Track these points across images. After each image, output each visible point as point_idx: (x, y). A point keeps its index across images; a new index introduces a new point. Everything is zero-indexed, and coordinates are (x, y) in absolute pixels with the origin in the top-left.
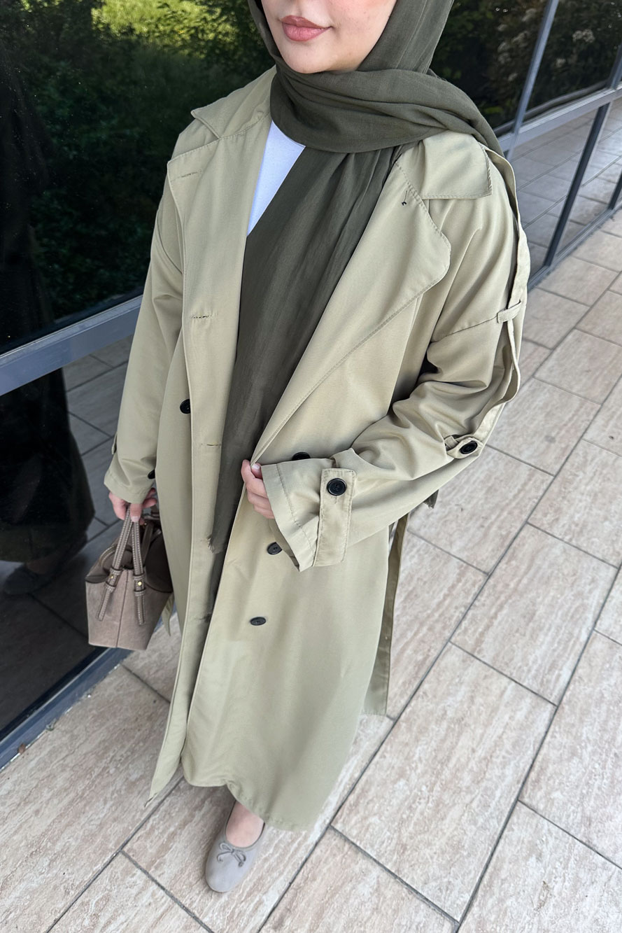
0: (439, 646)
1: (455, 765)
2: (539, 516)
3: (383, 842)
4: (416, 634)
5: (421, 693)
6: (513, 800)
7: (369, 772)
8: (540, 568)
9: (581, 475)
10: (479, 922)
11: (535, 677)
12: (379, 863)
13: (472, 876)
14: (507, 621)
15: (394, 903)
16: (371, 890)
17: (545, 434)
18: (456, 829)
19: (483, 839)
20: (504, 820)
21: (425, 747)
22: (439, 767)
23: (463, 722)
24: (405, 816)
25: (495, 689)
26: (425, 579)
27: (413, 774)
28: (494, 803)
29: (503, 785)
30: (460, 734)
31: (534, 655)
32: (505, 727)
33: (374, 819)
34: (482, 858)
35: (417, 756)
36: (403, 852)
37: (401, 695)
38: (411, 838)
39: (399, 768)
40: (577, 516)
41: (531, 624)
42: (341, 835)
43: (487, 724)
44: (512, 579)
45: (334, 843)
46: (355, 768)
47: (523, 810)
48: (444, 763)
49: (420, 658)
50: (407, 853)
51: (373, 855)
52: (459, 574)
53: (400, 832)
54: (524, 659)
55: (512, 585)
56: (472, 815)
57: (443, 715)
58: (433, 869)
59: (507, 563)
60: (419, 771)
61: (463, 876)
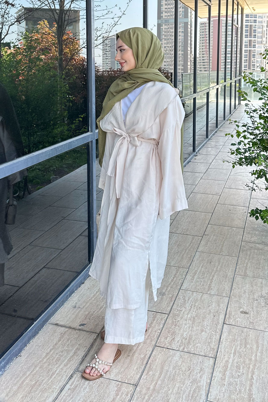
9: (184, 309)
40: (185, 334)
44: (152, 384)
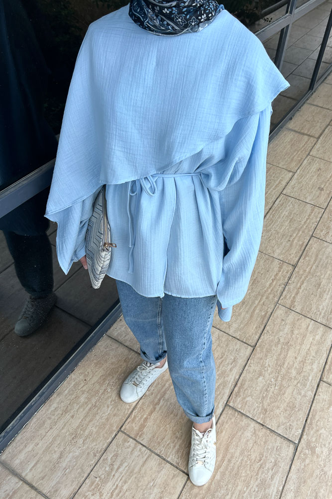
0: (273, 306)
1: (287, 367)
2: (318, 232)
3: (255, 409)
4: (260, 302)
5: (266, 332)
6: (318, 381)
7: (243, 375)
8: (321, 259)
10: (307, 443)
11: (323, 317)
12: (253, 420)
13: (301, 420)
14: (307, 289)
15: (264, 438)
16: (251, 433)
18: (291, 398)
19: (305, 401)
20: (315, 390)
21: (271, 359)
22: (279, 368)
23: (289, 344)
24: (264, 395)
25: (304, 326)
26: (261, 273)
27: (266, 373)
28: (309, 383)
29: (312, 373)
30: (288, 350)
31: (322, 306)
32: (311, 344)
33: (249, 399)
34: (305, 411)
35: (267, 364)
36: (266, 413)
37: (256, 334)
38: (269, 405)
39: (259, 371)
41: (319, 290)
42: (233, 408)
43: (301, 345)
44: (307, 267)
45: (230, 413)
46: (236, 373)
47: (324, 385)
48: (281, 366)
49: (263, 314)
50: (267, 413)
51: (251, 416)
52: (279, 267)
53: (263, 403)
54: (317, 308)
55: (308, 270)
56: (298, 390)
57: (278, 342)
58: (282, 419)
59: (304, 259)
60: (269, 371)
61: (297, 421)
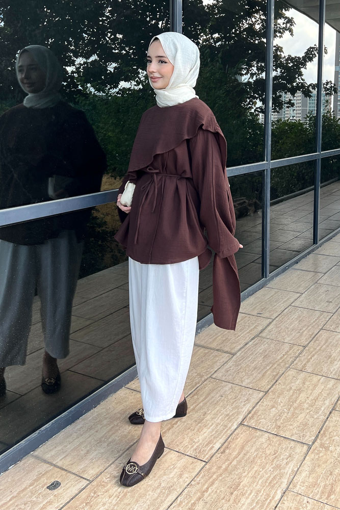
0: (284, 370)
1: (299, 402)
2: (328, 326)
3: (268, 426)
4: (271, 367)
5: (277, 384)
6: (330, 410)
7: (256, 408)
8: (331, 342)
10: (321, 444)
11: (335, 374)
12: (267, 432)
13: (315, 431)
14: (317, 359)
15: (278, 442)
16: (266, 440)
17: (326, 300)
18: (304, 420)
19: (318, 422)
20: (327, 416)
21: (283, 398)
22: (291, 403)
23: (301, 390)
24: (277, 418)
25: (315, 380)
27: (279, 406)
28: (321, 411)
29: (325, 406)
30: (300, 394)
31: (333, 368)
32: (322, 390)
35: (279, 401)
36: (279, 428)
37: (268, 385)
38: (282, 424)
39: (271, 405)
41: (330, 359)
42: (247, 426)
43: (313, 390)
44: (318, 347)
48: (293, 402)
49: (275, 374)
50: (281, 428)
51: (265, 430)
52: (290, 348)
53: (276, 423)
54: (328, 370)
55: (318, 349)
56: (311, 415)
57: (290, 389)
58: (295, 431)
59: (314, 342)
60: (281, 405)
61: (310, 432)
